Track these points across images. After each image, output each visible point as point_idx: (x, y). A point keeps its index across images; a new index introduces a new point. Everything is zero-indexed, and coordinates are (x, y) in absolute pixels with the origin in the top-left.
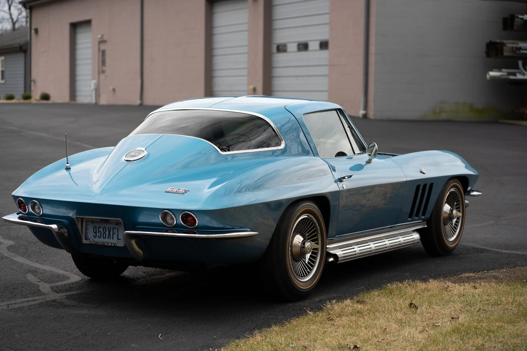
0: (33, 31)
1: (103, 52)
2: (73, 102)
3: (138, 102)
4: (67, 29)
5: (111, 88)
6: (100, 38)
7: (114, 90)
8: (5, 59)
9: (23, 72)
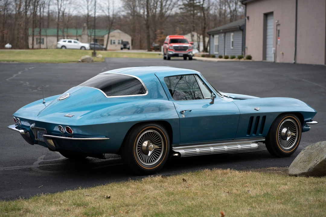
0: (246, 18)
1: (279, 31)
2: (264, 61)
3: (293, 61)
4: (262, 17)
5: (281, 53)
6: (277, 23)
7: (283, 54)
8: (234, 34)
9: (241, 42)
